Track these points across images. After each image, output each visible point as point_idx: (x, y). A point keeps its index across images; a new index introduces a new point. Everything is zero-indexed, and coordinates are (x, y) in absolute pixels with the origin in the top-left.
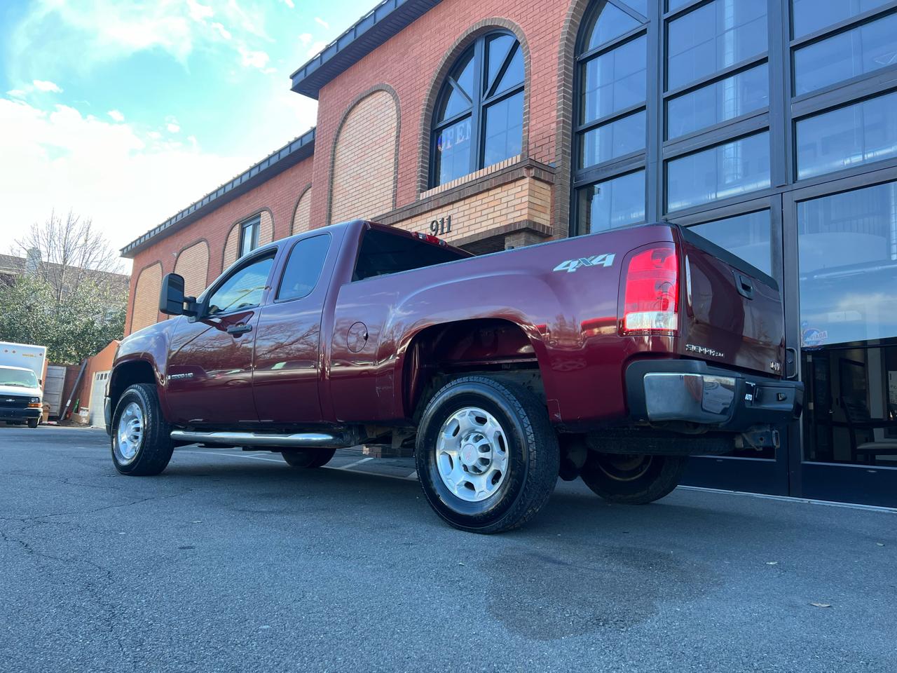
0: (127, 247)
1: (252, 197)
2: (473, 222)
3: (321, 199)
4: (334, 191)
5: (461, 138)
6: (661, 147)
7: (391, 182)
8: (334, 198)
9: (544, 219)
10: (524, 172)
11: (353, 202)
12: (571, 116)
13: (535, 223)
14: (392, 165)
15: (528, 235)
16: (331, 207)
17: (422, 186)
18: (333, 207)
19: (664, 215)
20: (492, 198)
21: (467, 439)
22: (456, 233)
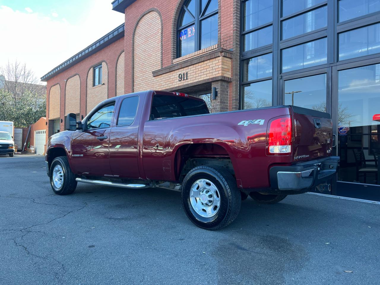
0: (43, 77)
1: (97, 55)
2: (197, 75)
3: (129, 60)
4: (135, 57)
5: (190, 35)
6: (279, 43)
7: (160, 54)
8: (135, 60)
9: (228, 75)
10: (219, 54)
11: (143, 62)
12: (239, 27)
13: (225, 77)
14: (160, 46)
15: (221, 82)
16: (133, 64)
17: (174, 57)
18: (135, 64)
19: (280, 74)
20: (205, 65)
21: (203, 192)
22: (190, 80)
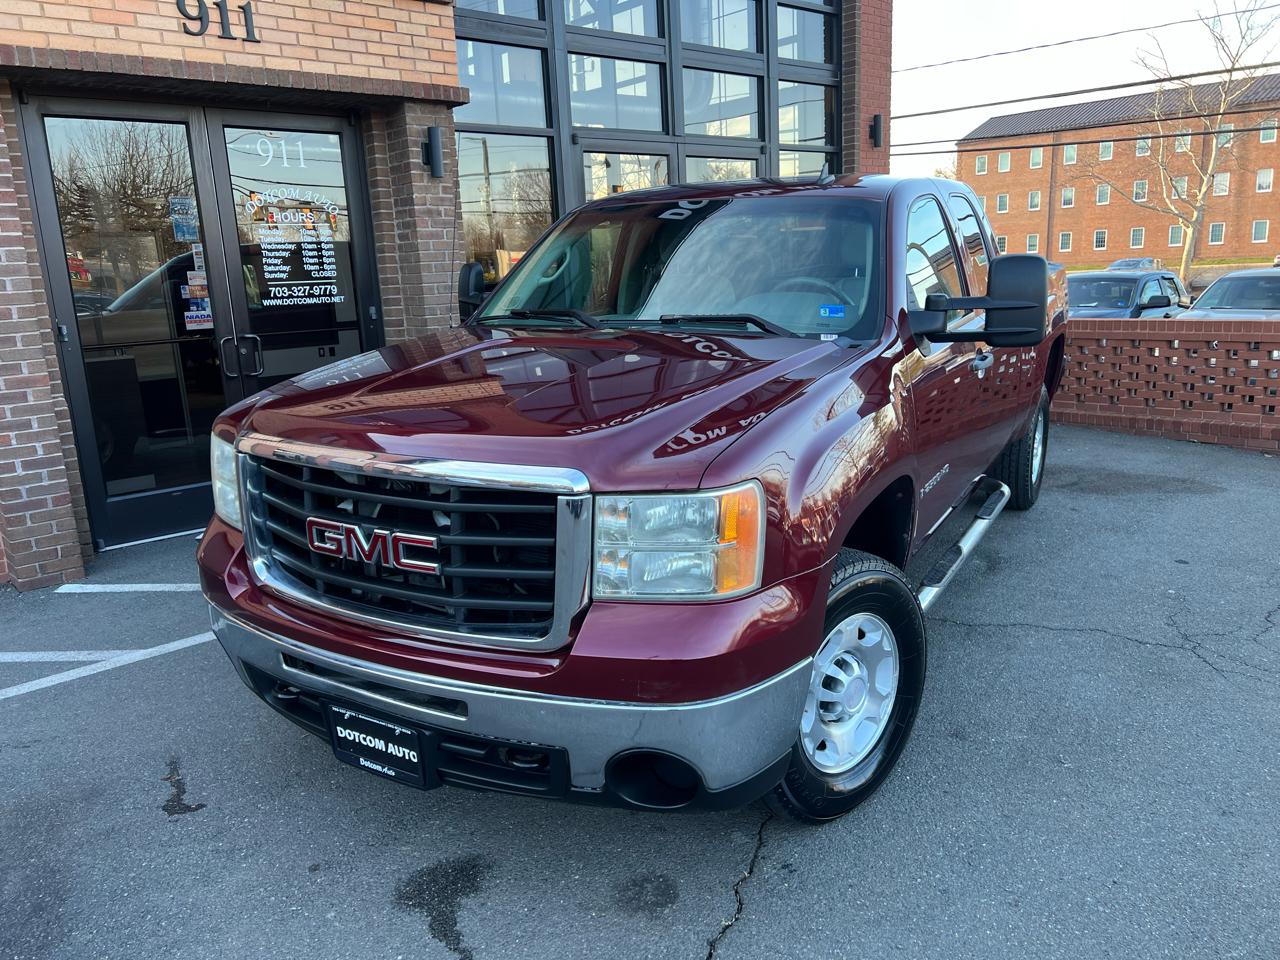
22: (275, 50)
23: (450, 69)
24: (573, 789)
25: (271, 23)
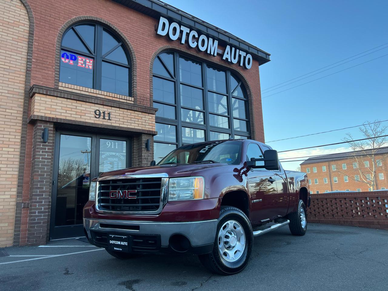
5: (81, 65)
22: (114, 122)
23: (153, 127)
24: (162, 247)
25: (114, 116)
